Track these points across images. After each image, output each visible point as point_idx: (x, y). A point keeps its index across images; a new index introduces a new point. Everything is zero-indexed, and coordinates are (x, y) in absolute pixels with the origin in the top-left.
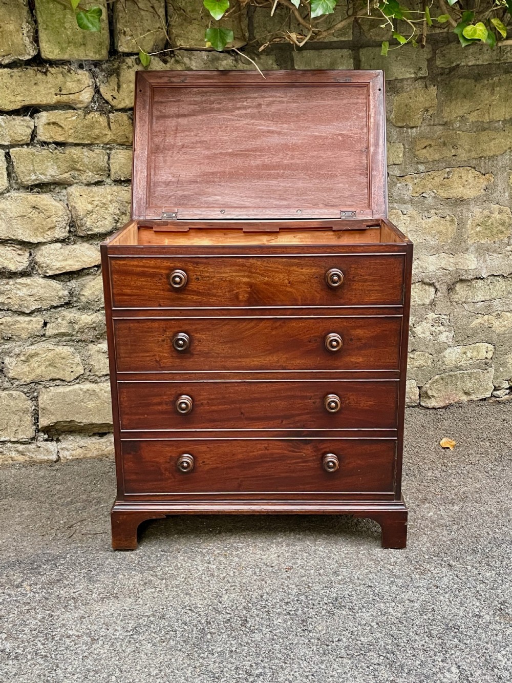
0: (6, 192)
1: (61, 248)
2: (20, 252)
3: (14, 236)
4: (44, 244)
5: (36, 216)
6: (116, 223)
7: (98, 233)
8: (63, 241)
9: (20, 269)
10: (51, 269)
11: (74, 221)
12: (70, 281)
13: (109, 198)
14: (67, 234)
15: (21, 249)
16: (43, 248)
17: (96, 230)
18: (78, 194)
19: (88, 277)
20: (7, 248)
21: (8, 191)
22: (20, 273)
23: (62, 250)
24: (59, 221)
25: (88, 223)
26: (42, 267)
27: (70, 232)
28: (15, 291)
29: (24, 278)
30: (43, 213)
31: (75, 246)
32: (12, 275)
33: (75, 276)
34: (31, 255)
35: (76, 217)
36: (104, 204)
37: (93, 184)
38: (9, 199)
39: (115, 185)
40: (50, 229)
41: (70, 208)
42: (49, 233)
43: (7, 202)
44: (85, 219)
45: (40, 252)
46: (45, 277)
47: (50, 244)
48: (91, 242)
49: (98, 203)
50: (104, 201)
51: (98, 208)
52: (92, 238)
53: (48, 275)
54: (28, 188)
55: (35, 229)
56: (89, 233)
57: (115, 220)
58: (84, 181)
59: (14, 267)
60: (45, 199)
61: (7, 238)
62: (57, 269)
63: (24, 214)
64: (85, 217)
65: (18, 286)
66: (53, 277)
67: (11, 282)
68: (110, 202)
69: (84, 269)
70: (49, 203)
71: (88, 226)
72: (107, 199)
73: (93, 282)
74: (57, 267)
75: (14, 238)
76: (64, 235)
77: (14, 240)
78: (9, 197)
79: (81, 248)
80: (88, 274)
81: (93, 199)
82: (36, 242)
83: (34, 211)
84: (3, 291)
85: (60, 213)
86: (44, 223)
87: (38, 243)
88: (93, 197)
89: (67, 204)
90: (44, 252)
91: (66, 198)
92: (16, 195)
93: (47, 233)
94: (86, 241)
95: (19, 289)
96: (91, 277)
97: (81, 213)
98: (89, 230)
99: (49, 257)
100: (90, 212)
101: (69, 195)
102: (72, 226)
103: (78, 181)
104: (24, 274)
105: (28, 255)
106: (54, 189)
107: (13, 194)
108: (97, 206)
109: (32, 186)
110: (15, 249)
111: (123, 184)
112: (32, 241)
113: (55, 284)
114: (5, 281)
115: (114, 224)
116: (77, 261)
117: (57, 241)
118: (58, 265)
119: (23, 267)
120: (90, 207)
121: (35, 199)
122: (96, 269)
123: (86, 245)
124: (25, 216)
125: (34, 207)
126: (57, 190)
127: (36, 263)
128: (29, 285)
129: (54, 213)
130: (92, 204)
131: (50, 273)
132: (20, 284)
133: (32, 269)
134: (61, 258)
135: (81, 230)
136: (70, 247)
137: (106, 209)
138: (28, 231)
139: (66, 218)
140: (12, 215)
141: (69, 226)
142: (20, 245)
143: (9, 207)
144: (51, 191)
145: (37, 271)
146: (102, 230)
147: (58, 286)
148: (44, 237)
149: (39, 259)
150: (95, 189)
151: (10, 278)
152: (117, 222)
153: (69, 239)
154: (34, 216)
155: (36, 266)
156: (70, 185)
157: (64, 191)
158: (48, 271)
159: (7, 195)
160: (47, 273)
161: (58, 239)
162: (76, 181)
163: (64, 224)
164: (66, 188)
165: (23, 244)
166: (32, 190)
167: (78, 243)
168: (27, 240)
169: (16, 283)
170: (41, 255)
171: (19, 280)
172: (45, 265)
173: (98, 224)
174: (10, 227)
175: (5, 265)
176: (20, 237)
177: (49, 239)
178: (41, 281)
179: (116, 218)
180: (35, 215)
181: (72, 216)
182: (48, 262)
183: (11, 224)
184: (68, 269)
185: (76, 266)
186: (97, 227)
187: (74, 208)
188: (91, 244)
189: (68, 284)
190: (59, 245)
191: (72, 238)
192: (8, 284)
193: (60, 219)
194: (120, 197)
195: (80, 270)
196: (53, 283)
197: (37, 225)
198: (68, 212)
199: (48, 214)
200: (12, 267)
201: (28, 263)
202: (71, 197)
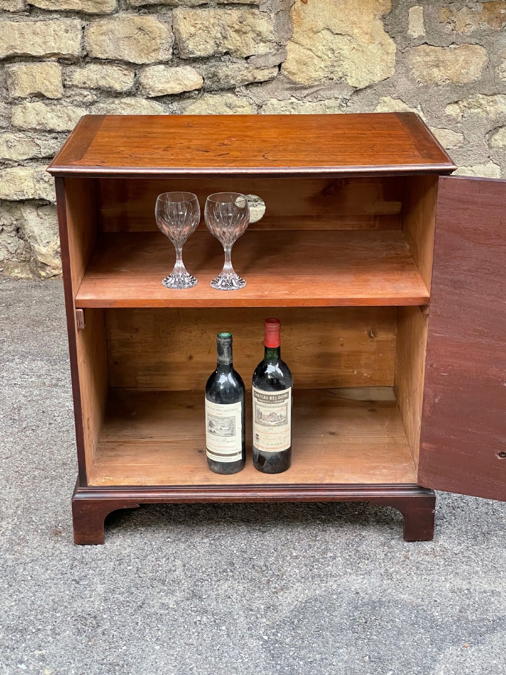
0: (114, 12)
1: (164, 70)
2: (125, 72)
3: (120, 56)
4: (148, 65)
5: (142, 37)
6: (218, 47)
7: (200, 57)
8: (166, 63)
9: (125, 89)
10: (153, 91)
11: (177, 44)
12: (172, 103)
13: (212, 21)
14: (171, 57)
15: (127, 70)
16: (147, 69)
17: (198, 54)
18: (181, 16)
19: (189, 101)
20: (114, 68)
21: (117, 12)
22: (125, 93)
23: (165, 72)
24: (163, 44)
25: (190, 46)
26: (146, 88)
27: (173, 54)
28: (120, 110)
29: (129, 98)
30: (147, 34)
31: (178, 69)
32: (118, 95)
33: (177, 98)
34: (135, 75)
35: (179, 40)
36: (206, 27)
37: (197, 6)
38: (117, 19)
39: (219, 7)
40: (154, 50)
41: (174, 30)
42: (152, 54)
43: (115, 23)
44: (187, 42)
45: (144, 73)
46: (148, 98)
47: (155, 65)
48: (194, 65)
49: (201, 26)
50: (207, 24)
51: (201, 31)
52: (194, 61)
53: (150, 96)
54: (136, 9)
55: (140, 51)
56: (191, 56)
57: (217, 44)
58: (189, 3)
59: (119, 87)
60: (151, 21)
61: (114, 58)
62: (159, 91)
63: (130, 35)
64: (188, 39)
65: (123, 106)
66: (156, 98)
67: (117, 101)
68: (213, 25)
69: (185, 92)
70: (154, 25)
71: (190, 50)
72: (210, 22)
73: (193, 105)
74: (160, 89)
75: (120, 58)
76: (167, 57)
77: (121, 60)
78: (117, 17)
79: (184, 71)
80: (189, 97)
81: (196, 22)
82: (140, 63)
83: (140, 32)
84: (109, 109)
85: (164, 36)
86: (149, 45)
87: (143, 64)
88: (196, 20)
89: (172, 26)
90: (148, 74)
91: (171, 19)
92: (124, 16)
93: (151, 54)
94: (189, 64)
95: (124, 109)
96: (191, 101)
97: (184, 36)
98: (192, 53)
99: (152, 78)
100: (192, 35)
101: (174, 17)
102: (176, 48)
103: (183, 3)
104: (129, 94)
105: (133, 75)
106: (160, 10)
107: (122, 15)
108: (200, 29)
109: (140, 6)
110: (121, 69)
111: (226, 7)
112: (136, 62)
113: (157, 106)
114: (111, 100)
115: (216, 48)
116: (179, 84)
117: (161, 63)
118: (160, 86)
119: (127, 88)
120: (192, 30)
121: (141, 21)
122: (197, 92)
123: (188, 68)
124: (131, 37)
125: (140, 29)
126: (164, 11)
127: (140, 84)
128: (132, 105)
129: (158, 35)
130: (195, 27)
131: (153, 95)
132: (125, 104)
133: (137, 89)
134: (163, 80)
135: (184, 53)
136: (173, 69)
137: (209, 32)
138: (134, 52)
139: (170, 40)
140: (119, 36)
141: (173, 48)
142: (126, 65)
143: (117, 28)
144: (157, 12)
145: (141, 91)
146: (203, 54)
147: (160, 108)
148: (148, 59)
149: (143, 80)
150: (199, 11)
151: (116, 97)
152: (218, 45)
153: (172, 62)
154: (139, 38)
155: (141, 87)
156: (176, 7)
157: (170, 13)
158: (151, 92)
159: (116, 15)
160: (150, 94)
161: (161, 61)
162: (181, 3)
163: (166, 46)
164: (172, 9)
165: (129, 64)
166: (139, 10)
167: (181, 65)
168: (132, 61)
169: (121, 103)
170: (145, 76)
171: (125, 100)
172: (148, 86)
173: (199, 47)
174: (117, 47)
175: (112, 84)
176: (127, 58)
177: (153, 61)
178: (144, 102)
179: (218, 42)
180: (140, 36)
181: (175, 39)
182: (151, 83)
183: (118, 45)
184: (170, 92)
185: (178, 89)
186: (199, 50)
187: (178, 30)
188: (194, 67)
189: (170, 106)
190: (162, 67)
191: (176, 60)
192: (113, 103)
193: (164, 41)
194: (222, 20)
195: (181, 93)
196: (155, 104)
197: (142, 47)
198: (172, 34)
199: (153, 36)
200: (118, 87)
201: (133, 83)
202: (176, 19)
